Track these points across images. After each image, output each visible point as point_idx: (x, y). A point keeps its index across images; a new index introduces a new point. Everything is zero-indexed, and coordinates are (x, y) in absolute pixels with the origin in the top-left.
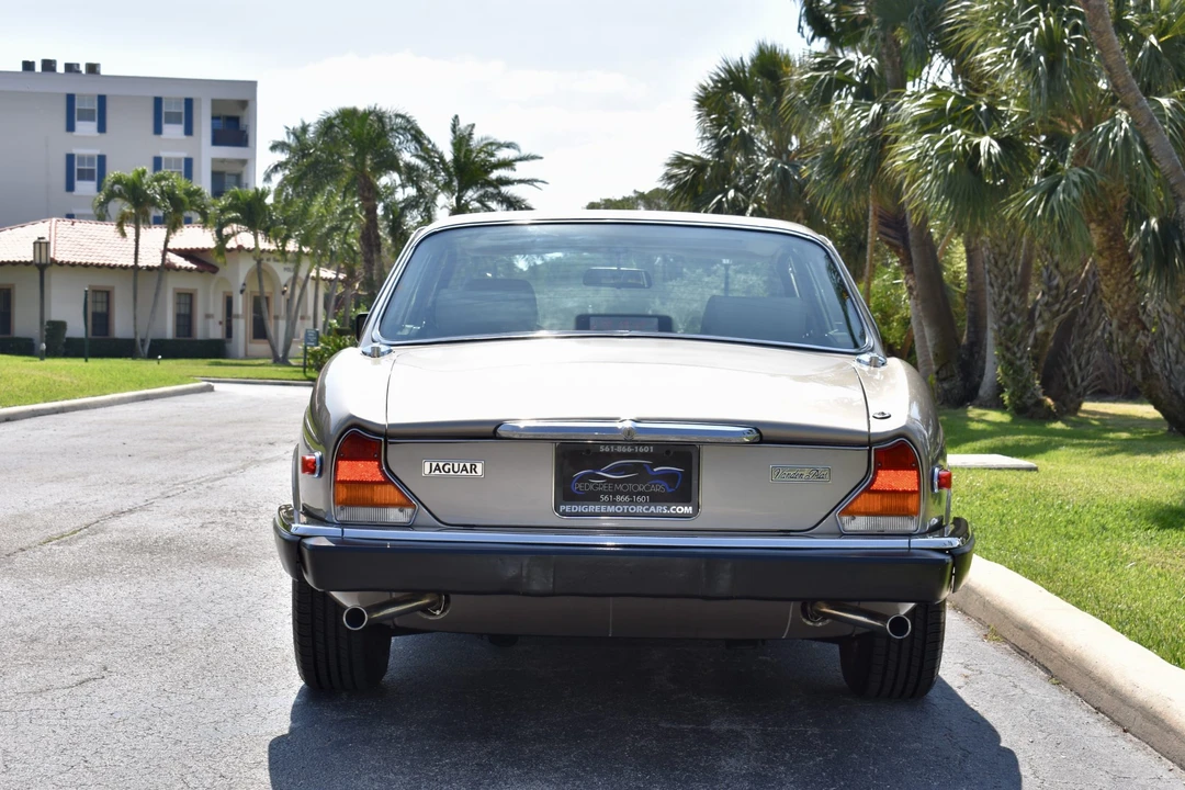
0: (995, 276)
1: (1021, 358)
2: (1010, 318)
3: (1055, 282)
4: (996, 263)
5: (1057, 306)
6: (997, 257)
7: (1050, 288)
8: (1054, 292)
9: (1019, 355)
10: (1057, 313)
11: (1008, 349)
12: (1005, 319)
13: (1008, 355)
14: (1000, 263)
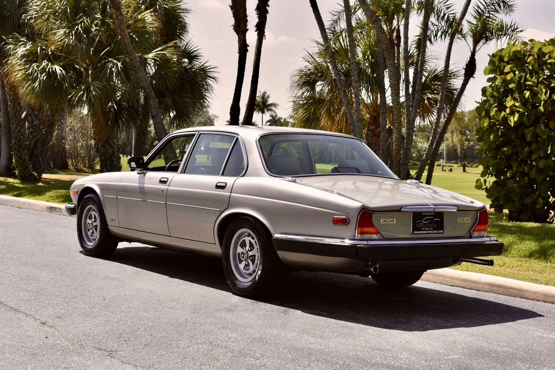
0: (14, 120)
1: (24, 156)
2: (20, 138)
3: (35, 123)
4: (15, 114)
5: (36, 133)
6: (16, 112)
7: (32, 126)
8: (34, 128)
9: (23, 154)
10: (34, 137)
11: (19, 151)
12: (18, 139)
13: (19, 154)
14: (17, 115)
